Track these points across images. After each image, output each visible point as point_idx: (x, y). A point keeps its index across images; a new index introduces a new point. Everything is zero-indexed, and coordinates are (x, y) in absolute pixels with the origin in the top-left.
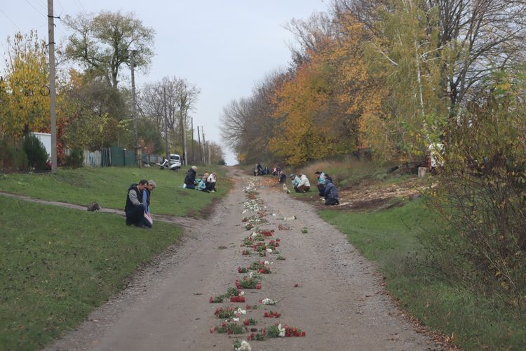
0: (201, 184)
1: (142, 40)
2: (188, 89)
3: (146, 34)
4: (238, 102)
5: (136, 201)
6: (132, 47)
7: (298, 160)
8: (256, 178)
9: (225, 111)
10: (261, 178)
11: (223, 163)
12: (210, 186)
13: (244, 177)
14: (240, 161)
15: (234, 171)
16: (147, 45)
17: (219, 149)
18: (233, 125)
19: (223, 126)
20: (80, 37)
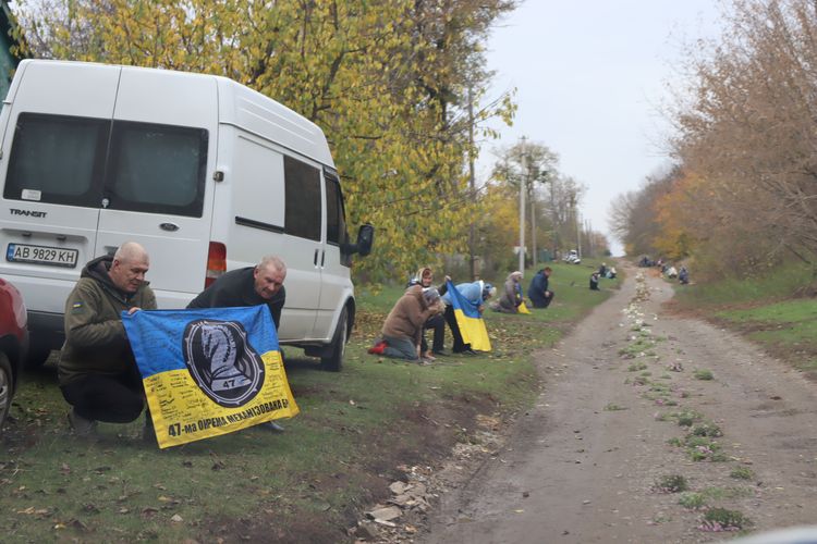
0: (608, 274)
1: (550, 163)
2: (577, 186)
3: (553, 158)
4: (625, 194)
5: (594, 280)
6: (543, 168)
7: (676, 255)
8: (643, 269)
9: (612, 203)
10: (647, 269)
11: (608, 253)
12: (613, 276)
13: (634, 268)
14: (627, 252)
15: (623, 262)
16: (554, 166)
17: (604, 238)
18: (620, 217)
19: (610, 219)
20: (502, 162)
